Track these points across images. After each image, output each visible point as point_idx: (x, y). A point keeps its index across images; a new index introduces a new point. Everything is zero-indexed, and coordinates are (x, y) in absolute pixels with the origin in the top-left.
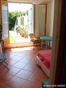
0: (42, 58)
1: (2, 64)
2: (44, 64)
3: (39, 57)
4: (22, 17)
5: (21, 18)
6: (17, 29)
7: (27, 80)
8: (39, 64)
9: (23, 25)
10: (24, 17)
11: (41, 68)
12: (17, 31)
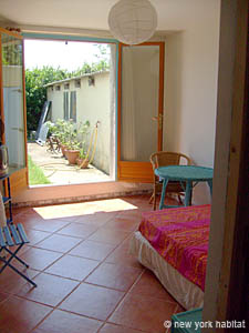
0: (156, 238)
1: (7, 264)
2: (167, 258)
3: (143, 235)
4: (69, 91)
5: (66, 95)
6: (49, 134)
7: (106, 321)
8: (145, 263)
9: (75, 121)
10: (77, 89)
11: (155, 276)
12: (51, 144)
